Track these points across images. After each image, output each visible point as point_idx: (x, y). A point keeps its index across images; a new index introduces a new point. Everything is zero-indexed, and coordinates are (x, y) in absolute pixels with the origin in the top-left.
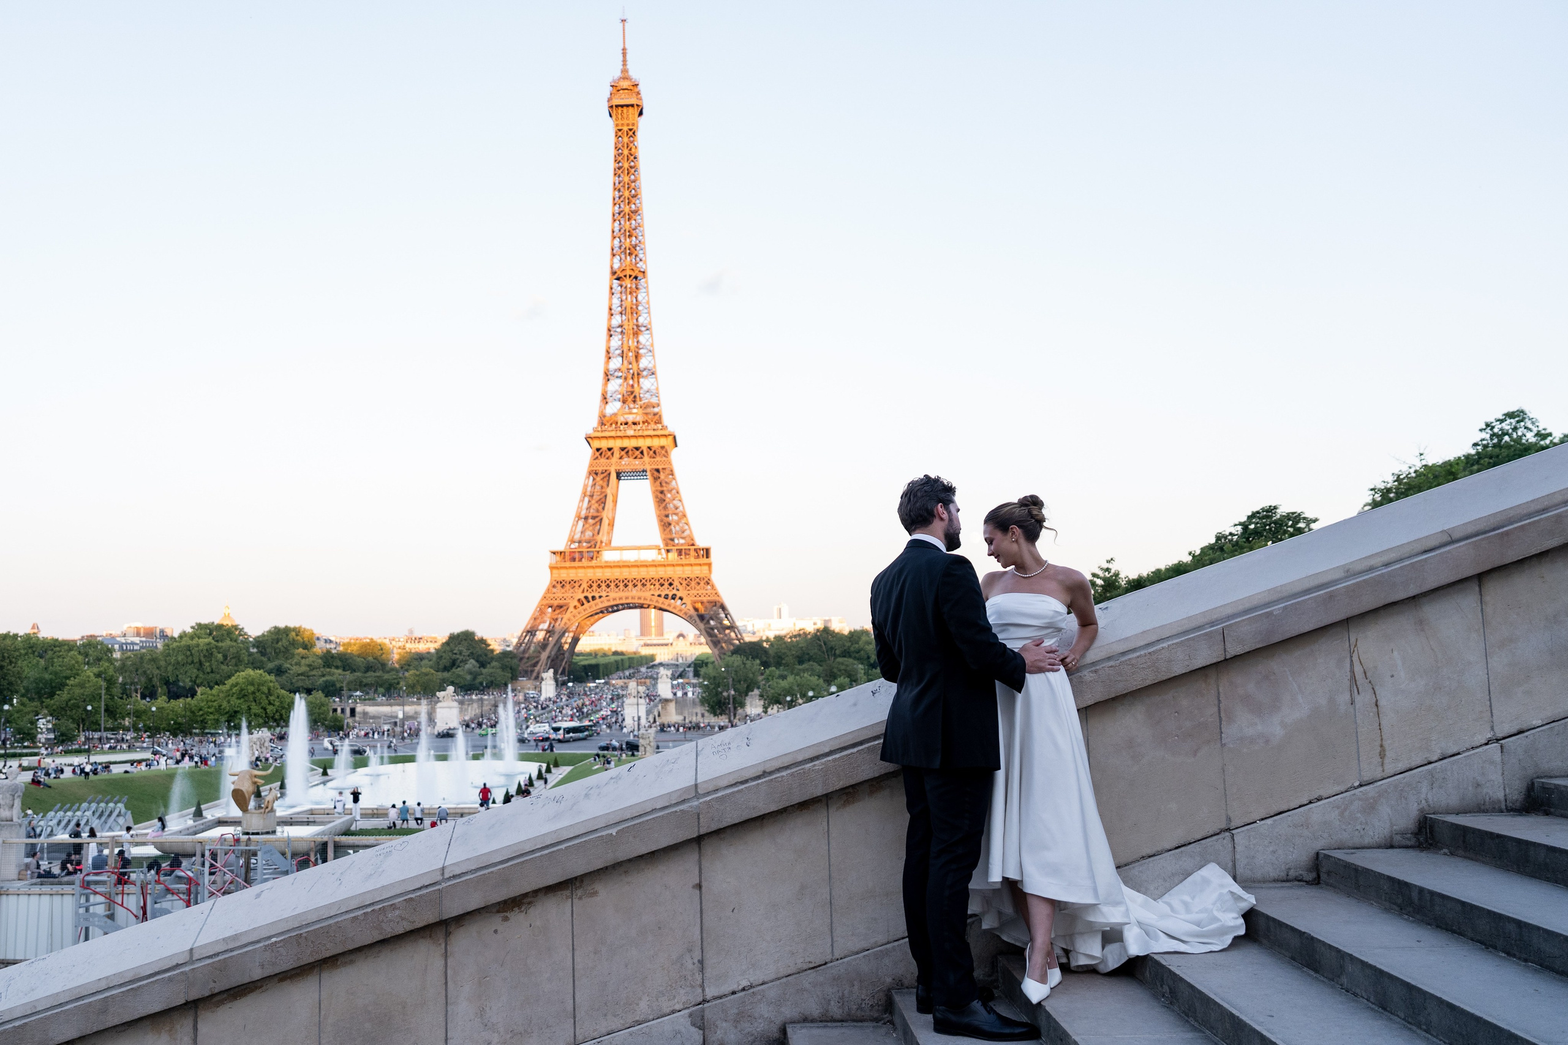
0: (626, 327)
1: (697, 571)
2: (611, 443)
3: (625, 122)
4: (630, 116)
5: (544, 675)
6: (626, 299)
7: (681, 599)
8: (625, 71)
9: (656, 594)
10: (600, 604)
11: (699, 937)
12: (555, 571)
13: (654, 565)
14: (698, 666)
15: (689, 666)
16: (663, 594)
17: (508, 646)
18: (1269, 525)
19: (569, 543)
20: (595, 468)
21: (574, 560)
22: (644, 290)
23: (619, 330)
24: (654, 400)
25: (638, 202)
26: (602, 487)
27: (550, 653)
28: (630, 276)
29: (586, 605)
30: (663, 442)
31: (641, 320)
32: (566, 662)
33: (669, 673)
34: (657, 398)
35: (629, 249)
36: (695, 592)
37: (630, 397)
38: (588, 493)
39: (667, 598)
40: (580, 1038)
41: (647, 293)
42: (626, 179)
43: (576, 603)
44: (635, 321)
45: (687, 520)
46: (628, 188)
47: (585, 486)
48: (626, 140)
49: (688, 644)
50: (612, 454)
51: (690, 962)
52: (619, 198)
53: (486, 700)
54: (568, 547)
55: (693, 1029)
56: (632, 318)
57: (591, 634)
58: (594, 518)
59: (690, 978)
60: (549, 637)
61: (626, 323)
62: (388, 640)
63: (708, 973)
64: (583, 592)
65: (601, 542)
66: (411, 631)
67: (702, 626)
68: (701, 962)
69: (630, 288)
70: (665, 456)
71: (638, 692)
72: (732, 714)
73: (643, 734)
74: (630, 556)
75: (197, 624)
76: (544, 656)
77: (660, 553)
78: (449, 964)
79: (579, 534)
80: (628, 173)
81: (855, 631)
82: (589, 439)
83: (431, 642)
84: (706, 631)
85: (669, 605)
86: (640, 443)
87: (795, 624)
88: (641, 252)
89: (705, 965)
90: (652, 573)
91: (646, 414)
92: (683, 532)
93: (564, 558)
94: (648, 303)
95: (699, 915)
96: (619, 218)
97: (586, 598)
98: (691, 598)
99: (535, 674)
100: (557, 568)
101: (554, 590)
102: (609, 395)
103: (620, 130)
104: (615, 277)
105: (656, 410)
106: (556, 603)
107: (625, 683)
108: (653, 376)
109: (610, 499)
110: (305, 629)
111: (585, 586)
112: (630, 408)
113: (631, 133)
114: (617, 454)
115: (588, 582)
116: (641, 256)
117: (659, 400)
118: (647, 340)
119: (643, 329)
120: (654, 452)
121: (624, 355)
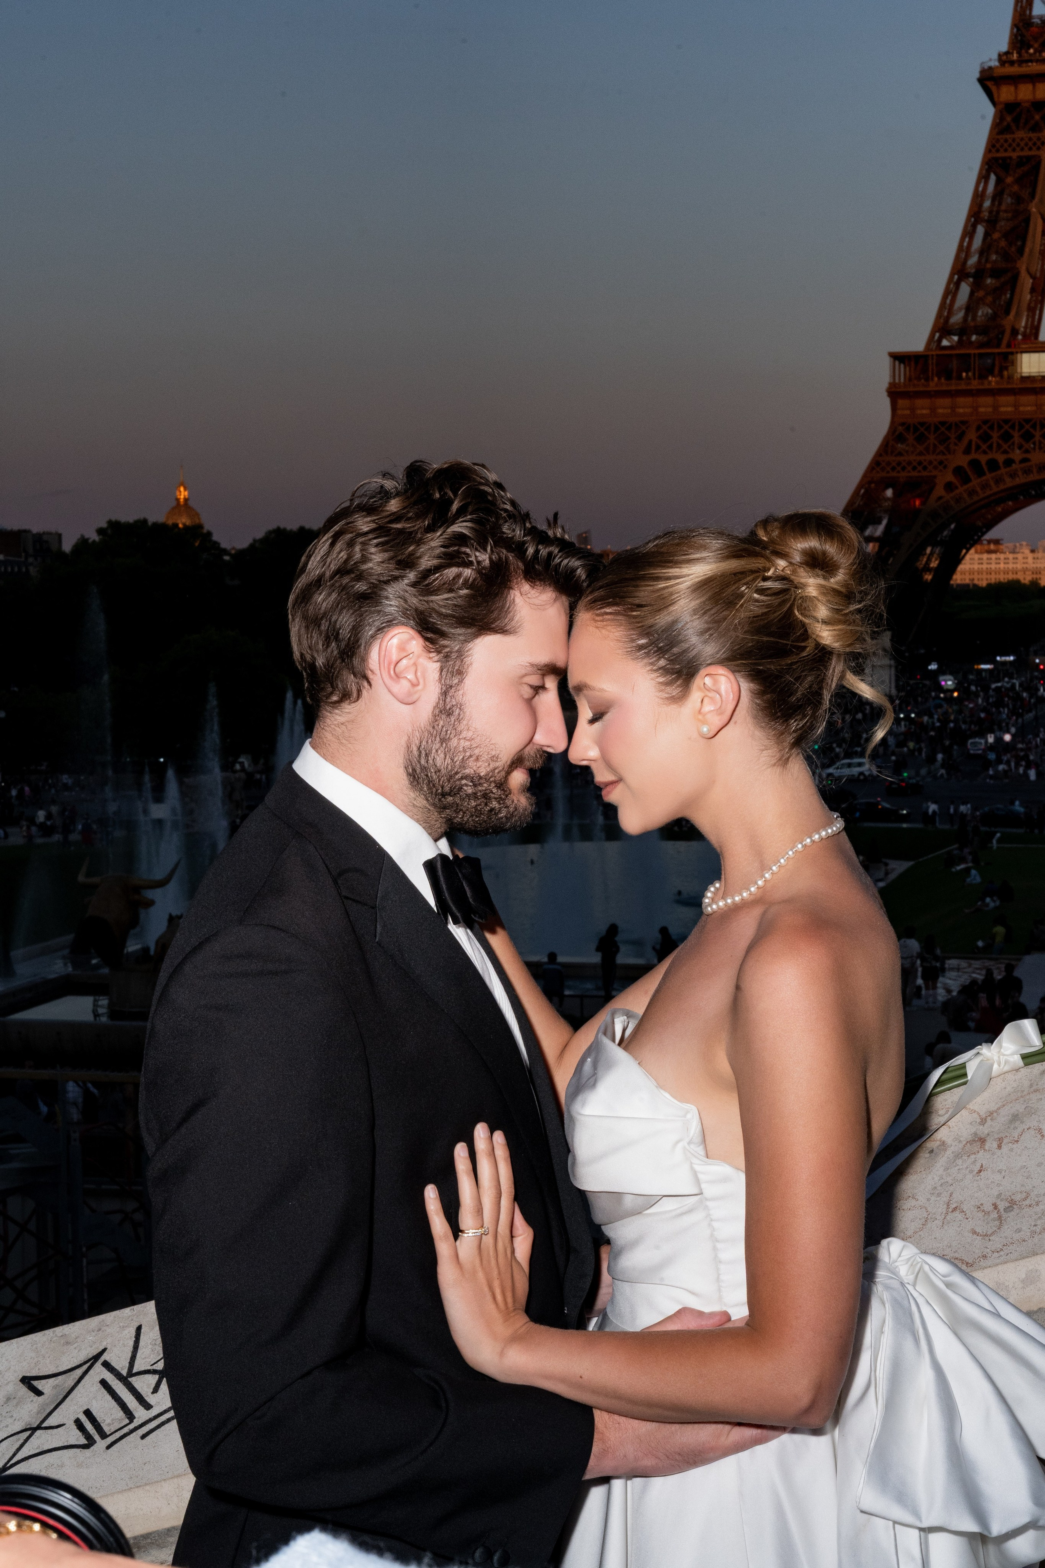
10: (1008, 480)
12: (901, 402)
19: (937, 335)
20: (1002, 154)
21: (946, 373)
26: (1018, 199)
29: (975, 482)
38: (985, 215)
43: (950, 477)
47: (978, 197)
54: (934, 346)
57: (989, 546)
58: (996, 273)
64: (967, 451)
65: (1015, 332)
75: (110, 523)
79: (961, 314)
82: (987, 80)
93: (925, 370)
97: (974, 464)
100: (907, 395)
101: (900, 446)
106: (904, 477)
111: (972, 435)
115: (978, 428)
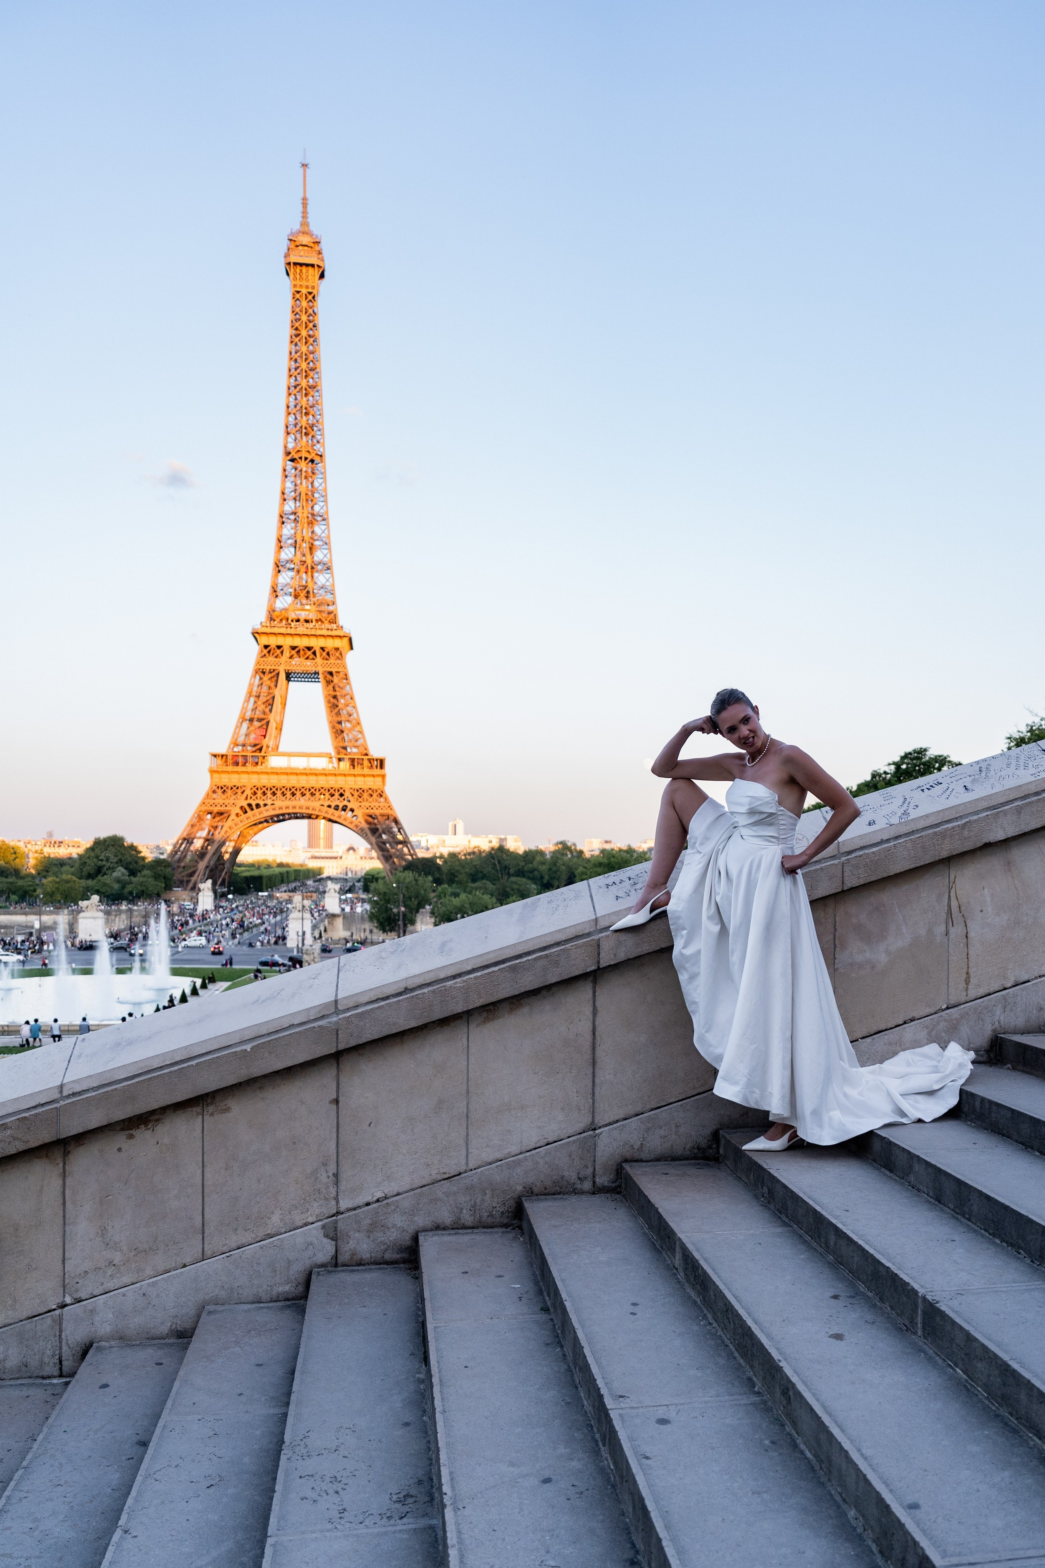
0: (299, 514)
1: (370, 783)
2: (280, 641)
3: (304, 283)
4: (310, 277)
5: (202, 886)
6: (301, 483)
7: (352, 810)
8: (305, 223)
9: (326, 804)
10: (264, 812)
11: (335, 1151)
12: (216, 775)
13: (325, 774)
14: (369, 881)
15: (359, 881)
16: (333, 805)
17: (162, 854)
18: (919, 766)
19: (232, 746)
20: (262, 667)
21: (237, 764)
22: (321, 476)
23: (292, 517)
24: (329, 597)
25: (316, 376)
26: (270, 688)
27: (209, 862)
28: (306, 459)
29: (250, 813)
30: (337, 643)
31: (317, 508)
32: (226, 873)
33: (337, 887)
34: (332, 596)
35: (306, 428)
36: (367, 804)
37: (303, 592)
38: (254, 693)
39: (337, 810)
40: (208, 1253)
41: (325, 478)
42: (304, 349)
43: (239, 811)
44: (310, 509)
45: (361, 728)
46: (306, 359)
47: (251, 685)
48: (304, 304)
49: (358, 858)
50: (282, 652)
51: (324, 1175)
52: (296, 369)
53: (136, 911)
54: (231, 750)
55: (326, 1241)
56: (307, 506)
57: (254, 843)
58: (260, 720)
59: (324, 1191)
60: (208, 845)
61: (300, 510)
62: (22, 844)
63: (343, 1185)
64: (247, 798)
65: (268, 747)
66: (50, 834)
67: (373, 839)
68: (336, 1175)
69: (306, 472)
70: (339, 659)
71: (303, 907)
72: (401, 931)
73: (307, 950)
74: (299, 763)
76: (202, 865)
77: (331, 762)
78: (67, 1184)
79: (243, 737)
80: (306, 343)
81: (530, 851)
82: (255, 634)
83: (74, 846)
84: (378, 845)
85: (339, 817)
86: (313, 643)
87: (469, 841)
88: (319, 433)
89: (339, 1178)
90: (322, 782)
91: (320, 612)
92: (357, 741)
93: (226, 761)
94: (325, 490)
95: (335, 1130)
96: (295, 392)
97: (250, 805)
98: (363, 811)
99: (191, 885)
100: (218, 772)
101: (215, 796)
102: (279, 588)
103: (298, 292)
104: (289, 457)
105: (331, 608)
106: (216, 810)
107: (290, 897)
108: (329, 571)
109: (278, 700)
111: (248, 792)
112: (302, 604)
113: (310, 297)
114: (287, 653)
115: (251, 789)
116: (319, 437)
117: (334, 598)
118: (323, 532)
119: (319, 518)
120: (328, 654)
121: (298, 546)
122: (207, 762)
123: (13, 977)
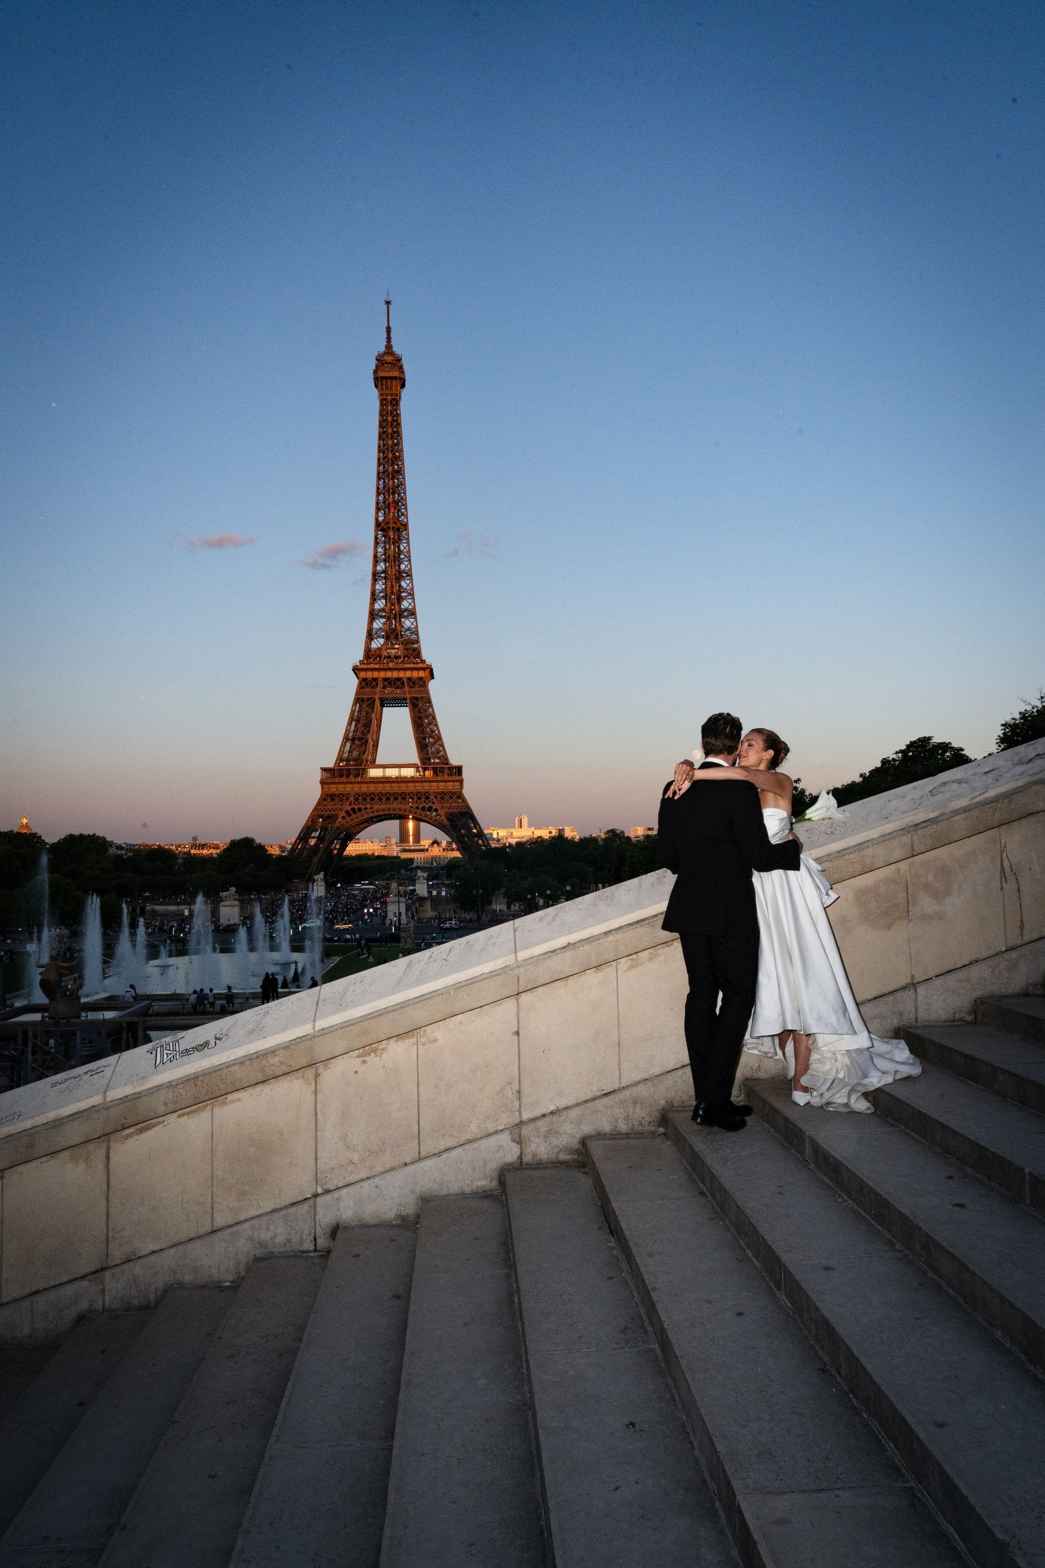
0: (389, 573)
1: (450, 786)
2: (376, 674)
3: (389, 392)
4: (394, 387)
5: (316, 877)
6: (390, 548)
7: (436, 810)
8: (389, 346)
9: (415, 806)
12: (325, 786)
13: (412, 780)
14: (451, 867)
15: (442, 869)
16: (420, 807)
17: (283, 852)
19: (338, 761)
20: (361, 696)
21: (341, 776)
22: (405, 541)
23: (383, 575)
24: (414, 637)
25: (400, 463)
26: (367, 713)
27: (321, 857)
28: (393, 528)
29: (353, 816)
30: (421, 674)
31: (403, 567)
32: (335, 865)
33: (425, 875)
34: (416, 636)
35: (393, 504)
36: (448, 805)
37: (392, 635)
38: (355, 718)
39: (424, 810)
41: (408, 543)
42: (390, 442)
43: (344, 814)
44: (397, 568)
45: (442, 742)
46: (392, 451)
47: (353, 712)
48: (390, 408)
49: (441, 849)
50: (377, 684)
52: (384, 460)
53: (264, 898)
54: (337, 765)
56: (395, 566)
57: (357, 841)
58: (360, 739)
60: (320, 844)
61: (389, 570)
62: (174, 847)
64: (350, 804)
65: (367, 761)
66: (196, 839)
67: (454, 834)
69: (393, 538)
70: (423, 687)
71: (399, 892)
72: (480, 910)
73: (402, 928)
74: (392, 773)
76: (315, 860)
77: (418, 771)
79: (347, 754)
80: (392, 438)
81: (585, 838)
82: (355, 670)
83: (215, 847)
84: (458, 839)
85: (426, 816)
86: (402, 674)
88: (403, 507)
90: (411, 787)
91: (407, 649)
92: (438, 753)
93: (334, 774)
94: (409, 552)
96: (384, 476)
97: (353, 809)
98: (444, 810)
99: (307, 877)
100: (327, 783)
101: (325, 803)
102: (374, 632)
103: (385, 399)
104: (380, 528)
105: (415, 646)
106: (326, 814)
107: (387, 884)
108: (413, 617)
109: (374, 722)
110: (98, 836)
111: (352, 799)
112: (392, 644)
113: (394, 402)
114: (380, 685)
115: (354, 796)
116: (403, 511)
117: (418, 637)
118: (408, 585)
119: (404, 575)
120: (414, 683)
121: (388, 598)
122: (318, 775)
123: (170, 956)
